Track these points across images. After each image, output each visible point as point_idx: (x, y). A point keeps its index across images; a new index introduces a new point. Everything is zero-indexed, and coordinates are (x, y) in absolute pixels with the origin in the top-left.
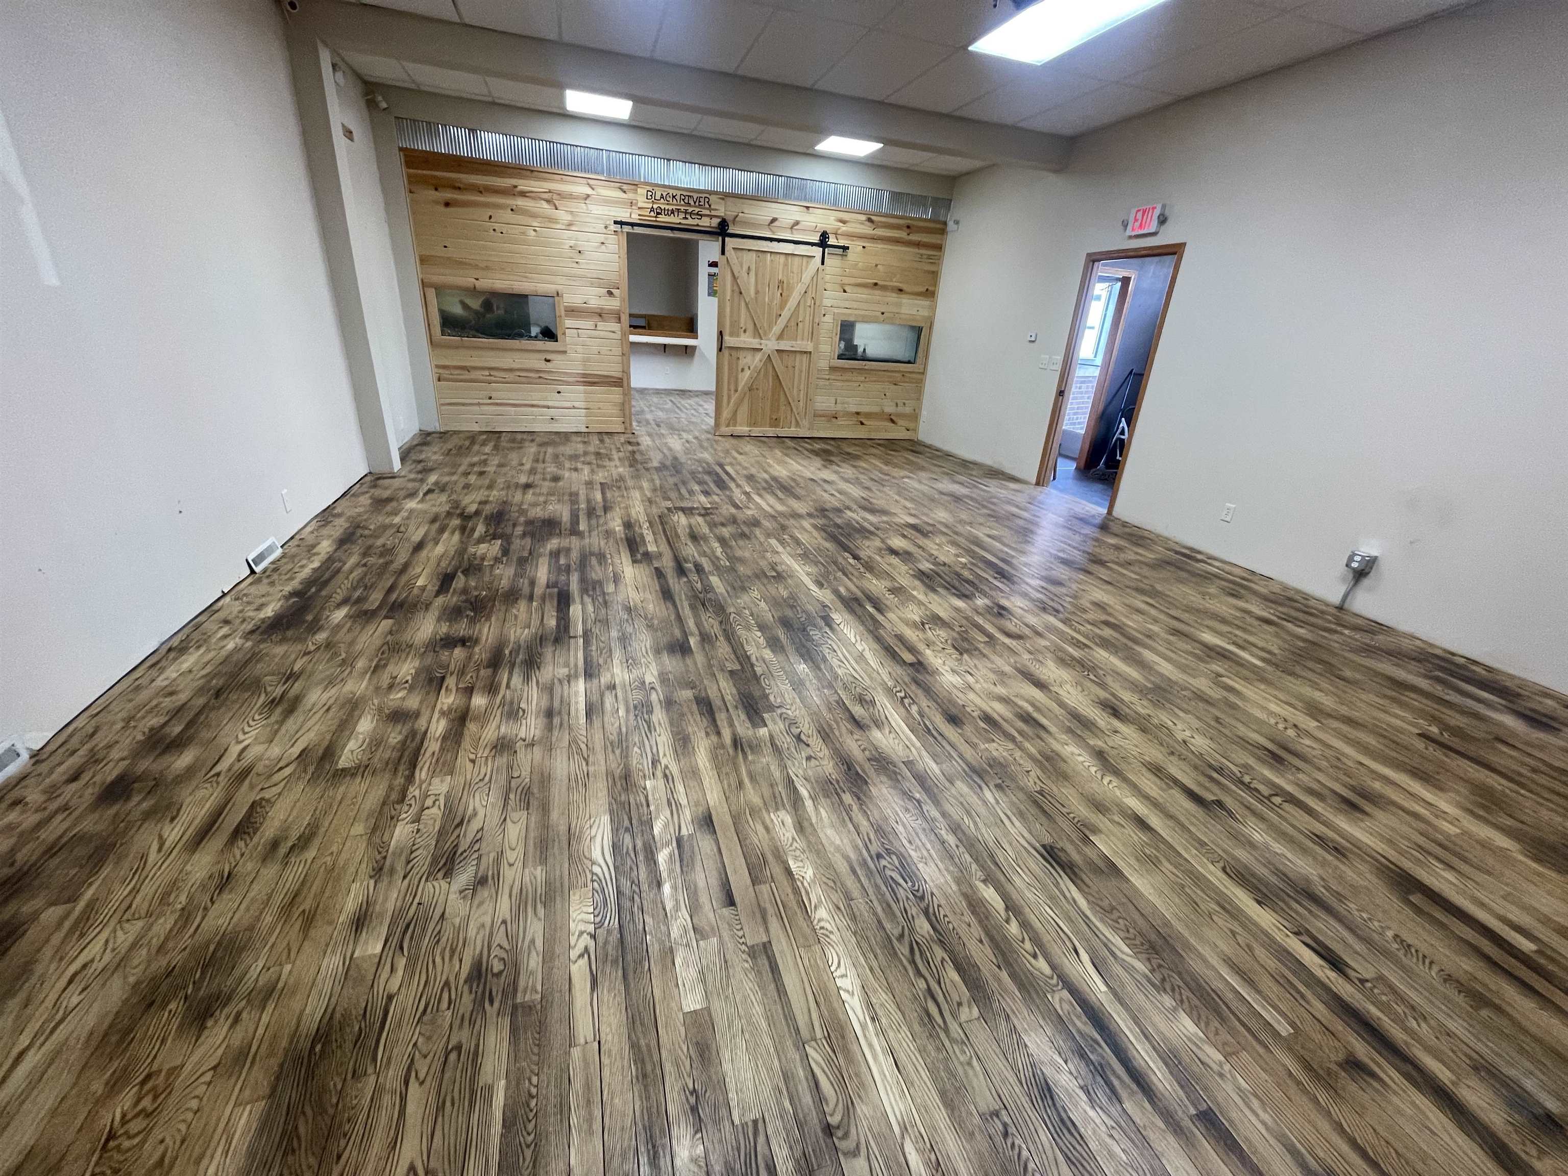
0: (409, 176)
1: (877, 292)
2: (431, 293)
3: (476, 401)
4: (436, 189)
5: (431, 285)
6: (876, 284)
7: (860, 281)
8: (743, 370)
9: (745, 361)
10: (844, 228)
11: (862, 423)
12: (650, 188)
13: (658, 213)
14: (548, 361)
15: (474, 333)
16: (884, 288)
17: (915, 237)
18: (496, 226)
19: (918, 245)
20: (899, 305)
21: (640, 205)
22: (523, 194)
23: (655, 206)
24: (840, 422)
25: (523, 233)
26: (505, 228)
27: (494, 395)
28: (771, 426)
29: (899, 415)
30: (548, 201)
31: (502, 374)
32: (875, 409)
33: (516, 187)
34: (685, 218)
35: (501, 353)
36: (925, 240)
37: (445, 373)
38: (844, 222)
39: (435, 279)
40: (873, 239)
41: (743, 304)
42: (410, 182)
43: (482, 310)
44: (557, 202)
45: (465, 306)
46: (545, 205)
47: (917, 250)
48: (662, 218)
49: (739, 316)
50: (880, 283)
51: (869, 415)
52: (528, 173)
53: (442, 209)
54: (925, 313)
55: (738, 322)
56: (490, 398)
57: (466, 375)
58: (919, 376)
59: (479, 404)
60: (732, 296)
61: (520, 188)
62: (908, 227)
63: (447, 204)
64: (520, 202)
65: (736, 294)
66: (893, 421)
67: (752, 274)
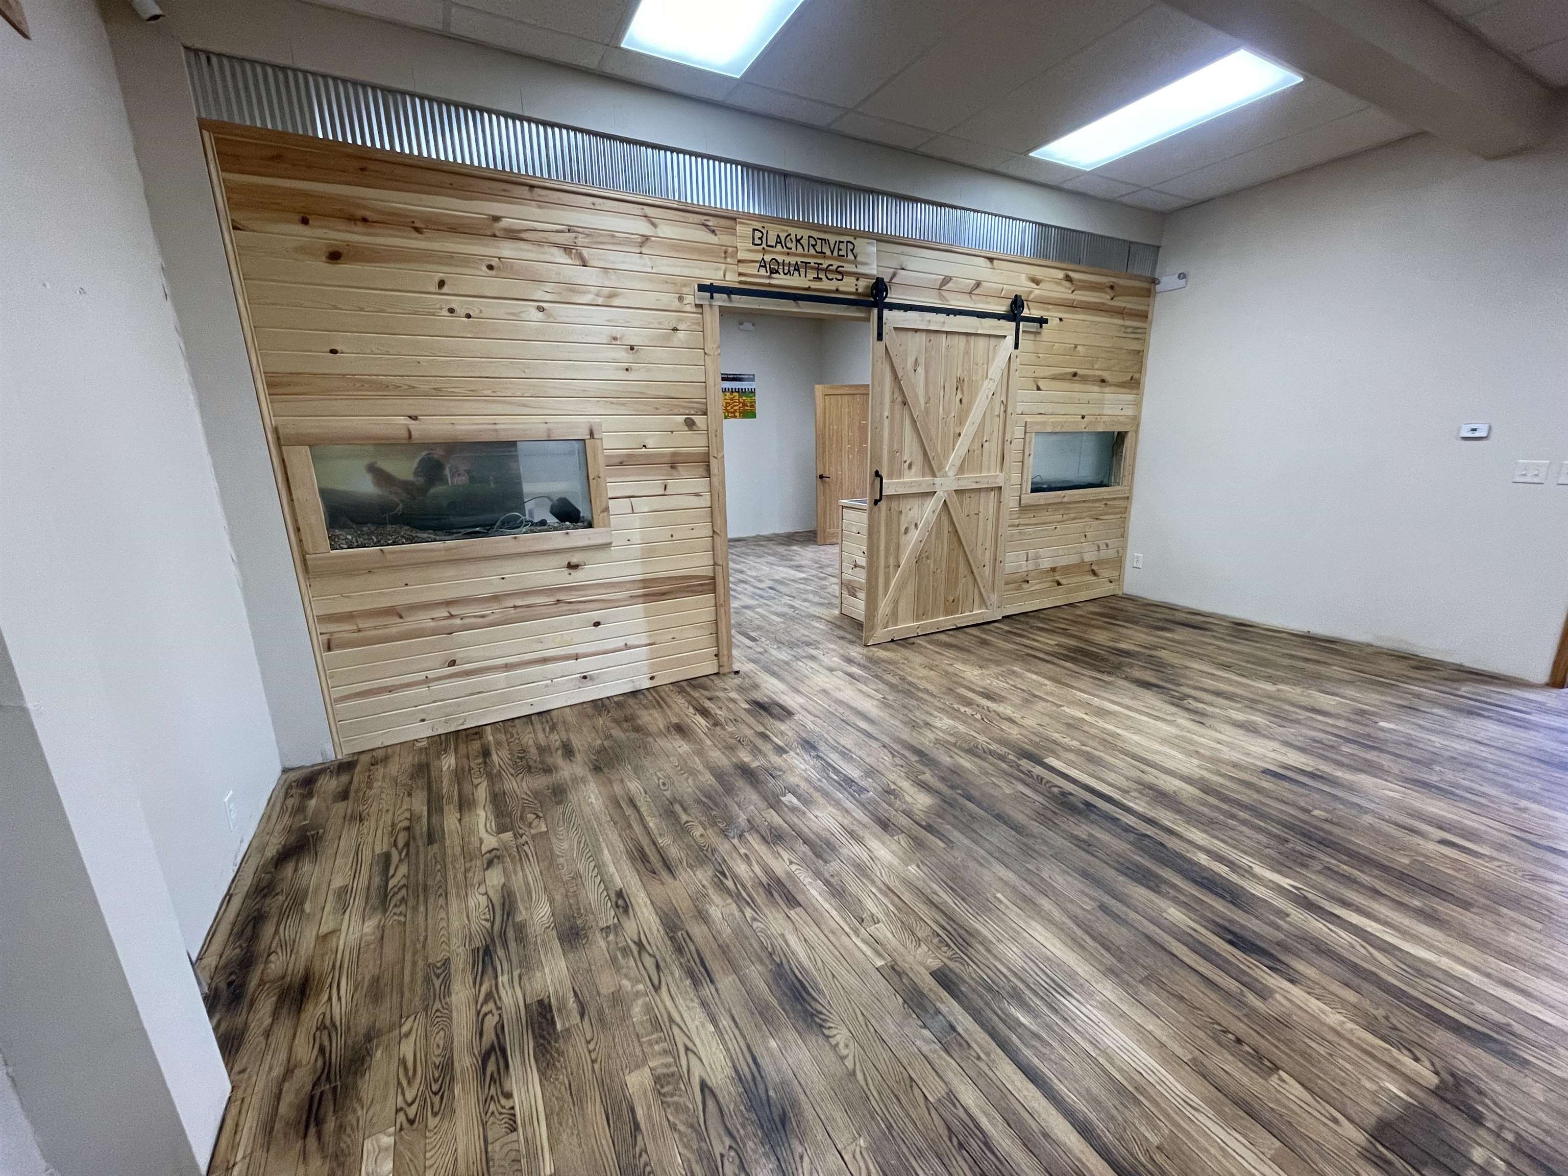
0: (230, 190)
1: (1077, 386)
2: (300, 458)
3: (421, 676)
4: (305, 221)
5: (300, 440)
6: (1075, 374)
7: (1058, 371)
8: (907, 530)
9: (911, 514)
10: (1037, 292)
11: (1059, 584)
12: (758, 225)
13: (773, 271)
14: (572, 567)
15: (405, 530)
16: (1085, 379)
17: (1119, 303)
18: (455, 302)
19: (1121, 313)
20: (1101, 403)
21: (741, 255)
22: (513, 235)
23: (768, 258)
24: (1034, 586)
25: (516, 316)
26: (475, 306)
27: (459, 654)
28: (947, 614)
29: (1100, 562)
30: (567, 249)
31: (478, 610)
32: (1074, 559)
33: (496, 219)
34: (818, 279)
35: (471, 568)
36: (1129, 306)
37: (343, 630)
38: (1036, 282)
39: (311, 425)
40: (1072, 306)
41: (907, 422)
42: (233, 205)
43: (421, 480)
44: (585, 252)
45: (381, 477)
46: (559, 256)
47: (1120, 322)
48: (780, 280)
49: (901, 442)
50: (1080, 372)
51: (1068, 570)
52: (525, 191)
53: (323, 266)
54: (1129, 412)
55: (900, 451)
56: (453, 663)
57: (395, 626)
58: (1122, 503)
59: (427, 680)
60: (892, 410)
61: (505, 223)
62: (1112, 287)
63: (335, 256)
64: (507, 250)
65: (898, 406)
66: (1094, 573)
67: (921, 370)
